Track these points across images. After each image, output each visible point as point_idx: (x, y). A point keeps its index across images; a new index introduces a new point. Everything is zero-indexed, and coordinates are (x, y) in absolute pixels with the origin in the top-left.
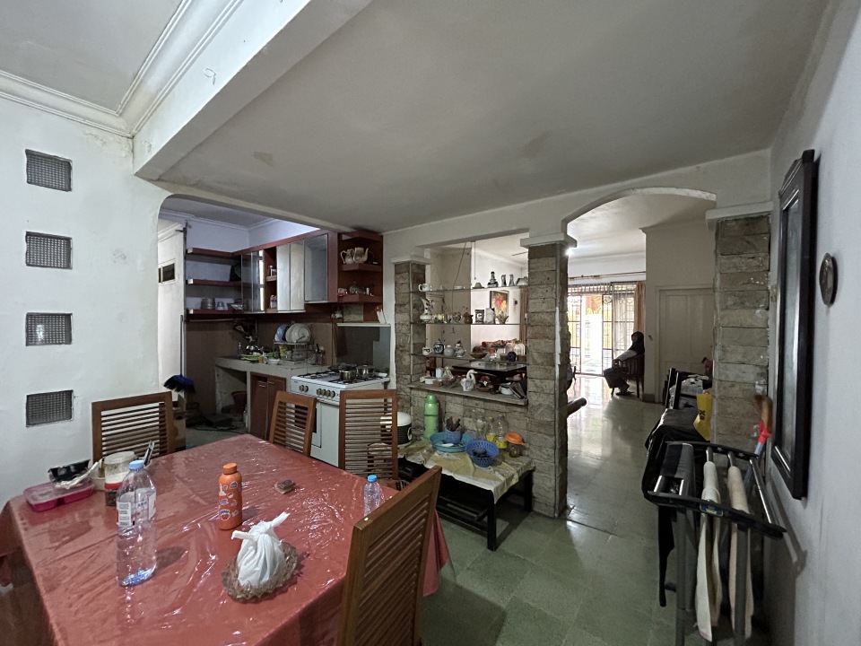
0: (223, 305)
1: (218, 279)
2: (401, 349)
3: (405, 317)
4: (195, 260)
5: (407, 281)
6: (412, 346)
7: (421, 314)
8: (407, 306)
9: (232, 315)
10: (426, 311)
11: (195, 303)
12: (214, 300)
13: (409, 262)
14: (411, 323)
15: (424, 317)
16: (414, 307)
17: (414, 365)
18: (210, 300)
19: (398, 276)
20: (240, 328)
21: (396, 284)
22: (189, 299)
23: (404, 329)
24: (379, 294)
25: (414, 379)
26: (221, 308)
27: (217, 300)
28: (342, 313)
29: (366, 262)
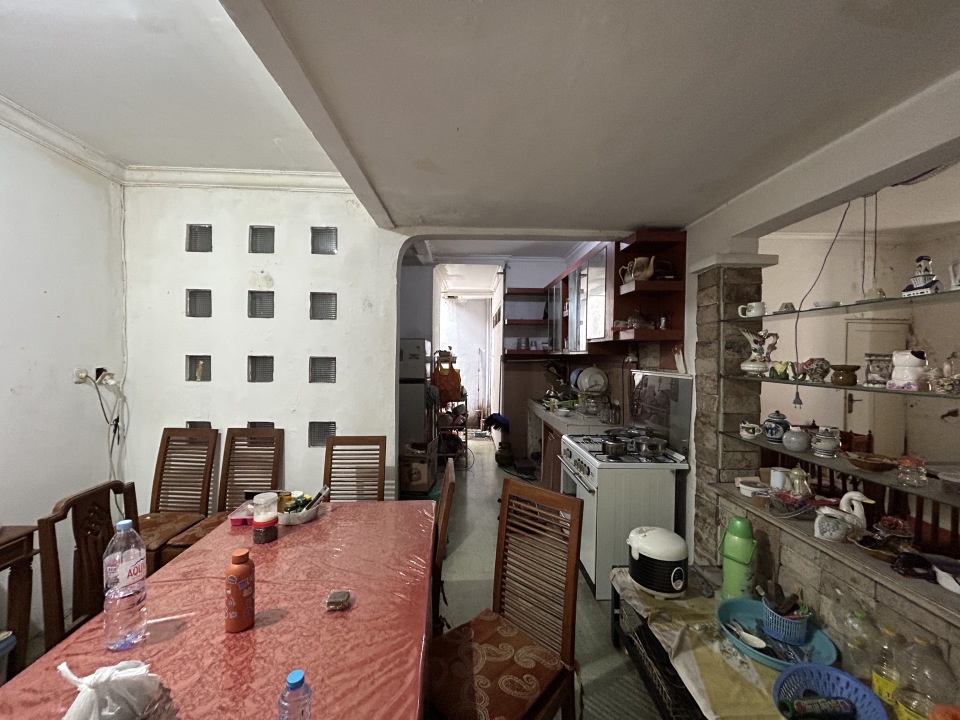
0: (536, 345)
1: (533, 318)
2: (703, 419)
3: (710, 365)
4: (512, 300)
5: (714, 301)
6: (721, 417)
7: (743, 360)
8: (714, 346)
9: (544, 355)
10: (754, 354)
11: (512, 343)
12: (527, 340)
13: (718, 267)
14: (720, 376)
15: (747, 366)
16: (727, 348)
17: (726, 452)
18: (523, 340)
19: (702, 294)
20: (552, 369)
21: (698, 307)
22: (508, 340)
23: (709, 386)
24: (677, 326)
25: (724, 476)
26: (533, 348)
27: (531, 339)
28: (638, 356)
29: (652, 278)
